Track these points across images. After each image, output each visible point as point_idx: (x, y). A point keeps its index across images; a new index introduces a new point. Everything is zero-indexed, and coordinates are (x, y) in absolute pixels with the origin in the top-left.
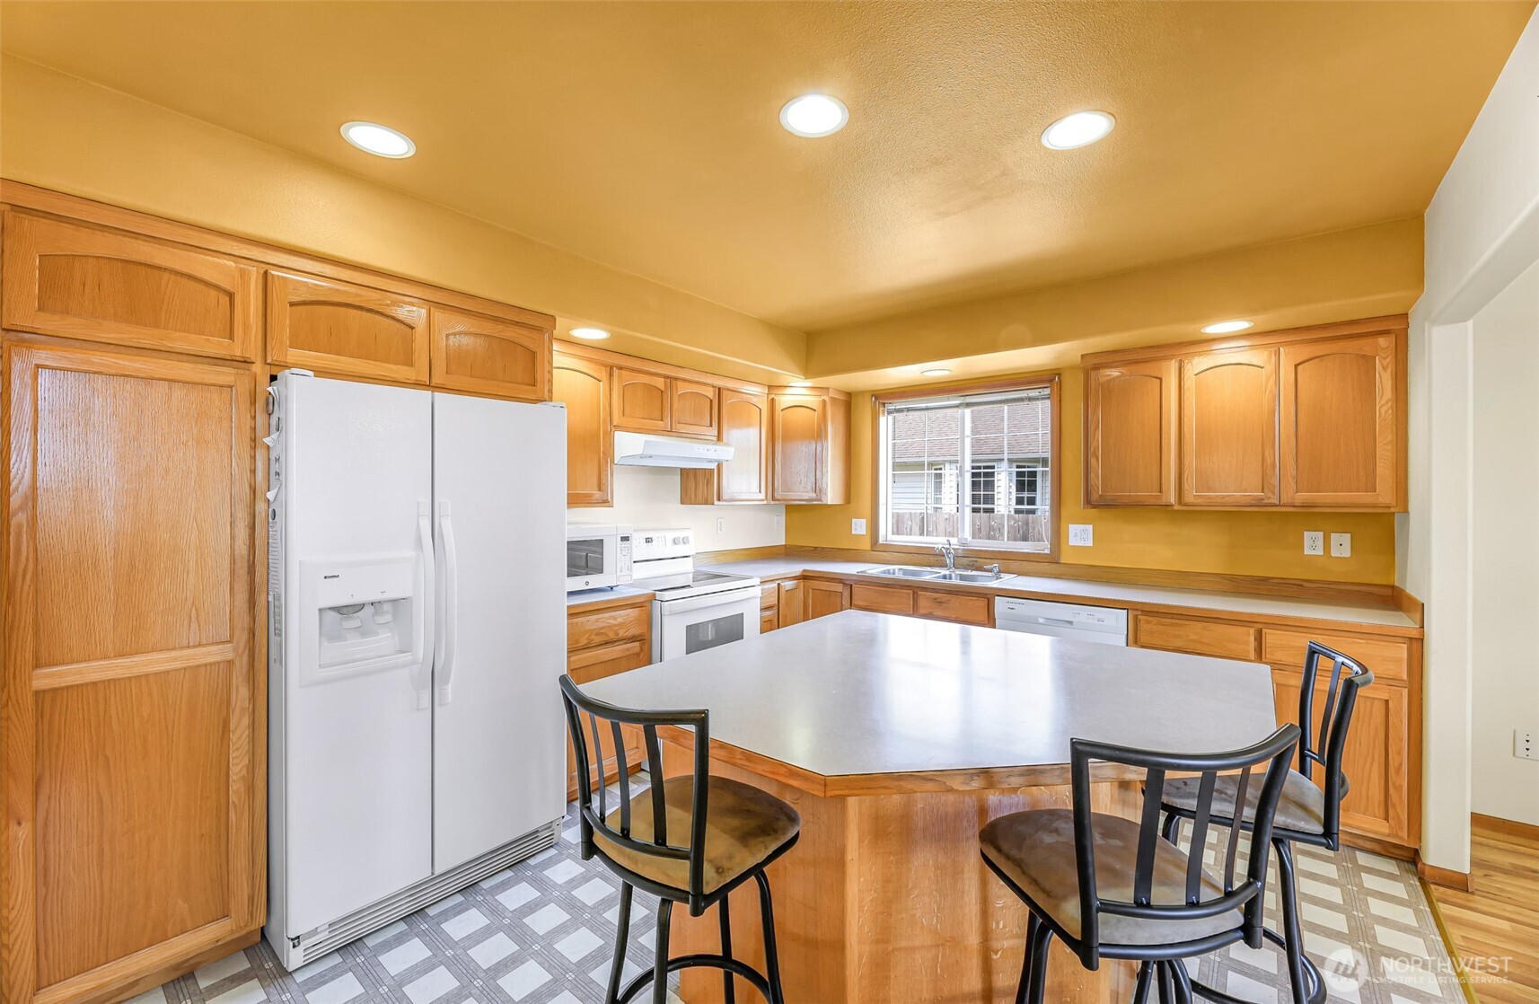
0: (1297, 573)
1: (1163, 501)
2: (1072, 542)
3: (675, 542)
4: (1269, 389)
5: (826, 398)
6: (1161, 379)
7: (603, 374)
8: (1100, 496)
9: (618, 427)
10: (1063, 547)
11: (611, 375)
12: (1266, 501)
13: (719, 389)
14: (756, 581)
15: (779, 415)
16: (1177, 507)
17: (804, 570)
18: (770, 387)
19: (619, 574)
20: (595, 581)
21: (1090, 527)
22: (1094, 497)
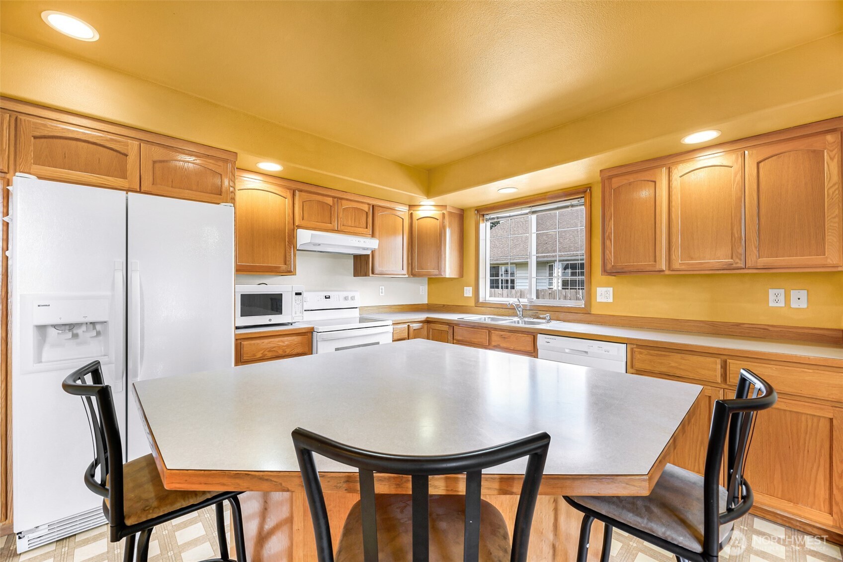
0: (763, 320)
1: (657, 268)
2: (599, 299)
3: (346, 298)
4: (736, 181)
5: (444, 212)
6: (655, 182)
7: (288, 194)
8: (613, 266)
9: (299, 227)
10: (593, 303)
11: (294, 195)
12: (734, 265)
13: (373, 206)
14: (390, 322)
15: (415, 223)
16: (667, 272)
17: (427, 317)
18: (410, 206)
19: (294, 315)
20: (275, 319)
21: (611, 289)
22: (609, 267)
